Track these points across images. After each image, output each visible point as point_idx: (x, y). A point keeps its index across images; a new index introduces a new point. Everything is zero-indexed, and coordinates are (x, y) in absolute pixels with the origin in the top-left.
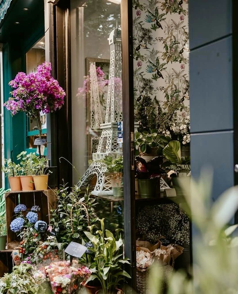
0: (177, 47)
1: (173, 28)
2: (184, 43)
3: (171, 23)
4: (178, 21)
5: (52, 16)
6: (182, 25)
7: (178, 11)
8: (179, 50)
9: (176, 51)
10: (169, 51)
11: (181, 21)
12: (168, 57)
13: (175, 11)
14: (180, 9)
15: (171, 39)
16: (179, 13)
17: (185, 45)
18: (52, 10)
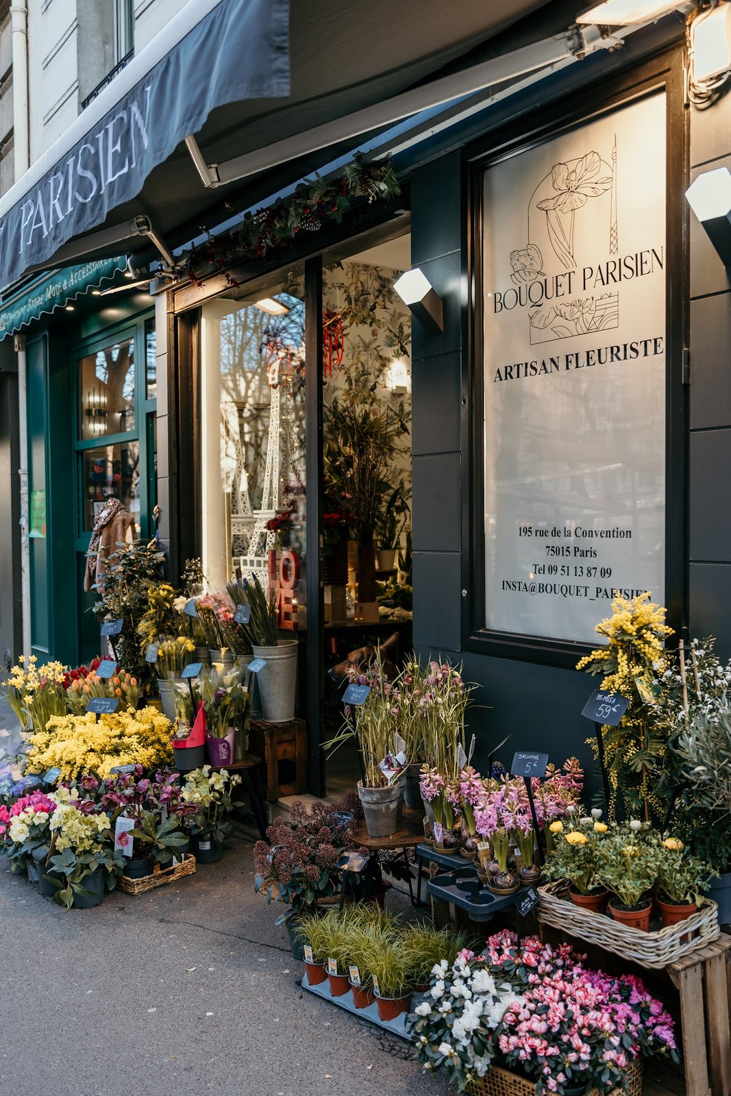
0: (366, 381)
1: (361, 349)
2: (377, 373)
3: (357, 340)
4: (368, 337)
5: (172, 333)
6: (374, 345)
7: (368, 322)
8: (370, 384)
9: (364, 386)
10: (354, 387)
11: (372, 338)
12: (353, 397)
13: (363, 322)
14: (372, 319)
15: (357, 368)
16: (371, 325)
17: (378, 376)
18: (172, 323)
